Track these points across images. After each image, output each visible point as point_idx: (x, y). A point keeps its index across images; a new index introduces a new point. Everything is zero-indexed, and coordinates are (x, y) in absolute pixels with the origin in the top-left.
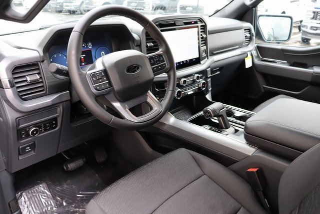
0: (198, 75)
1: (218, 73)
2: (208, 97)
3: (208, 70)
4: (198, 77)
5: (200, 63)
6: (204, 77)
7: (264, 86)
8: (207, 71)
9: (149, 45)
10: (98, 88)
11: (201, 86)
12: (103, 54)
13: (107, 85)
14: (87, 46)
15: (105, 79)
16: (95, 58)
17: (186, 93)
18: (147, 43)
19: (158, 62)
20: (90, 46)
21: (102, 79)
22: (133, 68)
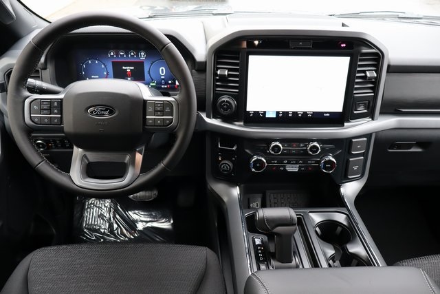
1: (416, 150)
3: (354, 140)
4: (315, 147)
9: (219, 72)
10: (36, 120)
11: (322, 165)
12: (162, 70)
13: (56, 121)
14: (137, 55)
15: (56, 111)
16: (149, 73)
17: (282, 166)
18: (218, 69)
19: (159, 113)
20: (142, 56)
21: (50, 110)
22: (102, 110)
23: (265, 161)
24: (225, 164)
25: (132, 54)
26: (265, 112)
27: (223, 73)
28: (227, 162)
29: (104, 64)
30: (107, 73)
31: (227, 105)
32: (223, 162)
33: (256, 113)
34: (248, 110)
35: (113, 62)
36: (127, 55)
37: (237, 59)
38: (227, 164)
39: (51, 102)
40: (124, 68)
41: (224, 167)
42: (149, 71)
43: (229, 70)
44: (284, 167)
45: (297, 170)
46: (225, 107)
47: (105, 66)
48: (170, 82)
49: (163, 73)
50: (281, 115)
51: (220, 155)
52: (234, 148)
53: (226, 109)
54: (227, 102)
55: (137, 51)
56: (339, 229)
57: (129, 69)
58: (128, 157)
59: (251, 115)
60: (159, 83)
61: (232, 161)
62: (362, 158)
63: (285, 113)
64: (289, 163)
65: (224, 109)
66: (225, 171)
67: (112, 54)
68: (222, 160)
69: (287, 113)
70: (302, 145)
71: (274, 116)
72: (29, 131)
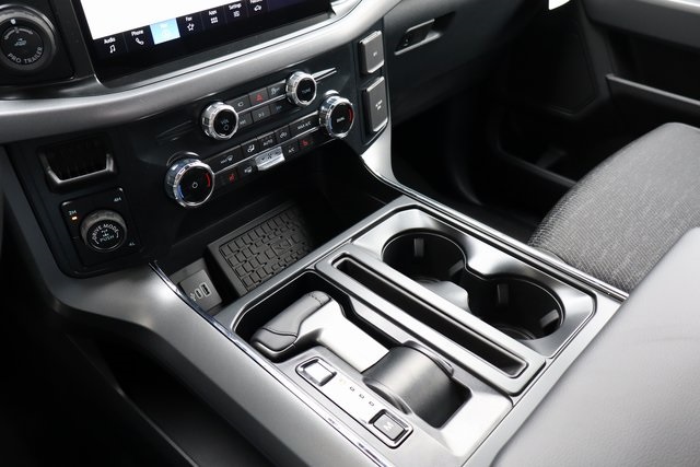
0: (302, 76)
1: (433, 37)
2: (377, 158)
3: (365, 41)
4: (305, 84)
5: (329, 11)
6: (346, 79)
7: (611, 77)
8: (361, 47)
11: (328, 124)
17: (246, 165)
23: (206, 166)
24: (101, 223)
26: (147, 29)
28: (103, 217)
31: (23, 35)
32: (90, 223)
33: (124, 39)
34: (96, 35)
38: (104, 224)
41: (100, 235)
44: (252, 164)
45: (281, 158)
46: (21, 43)
50: (191, 27)
51: (69, 208)
52: (110, 167)
53: (28, 51)
54: (21, 23)
56: (418, 244)
59: (113, 49)
61: (116, 209)
62: (382, 79)
63: (201, 18)
64: (260, 148)
65: (18, 52)
68: (83, 218)
69: (205, 13)
70: (274, 91)
71: (173, 33)
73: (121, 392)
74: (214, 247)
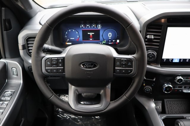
9: (148, 37)
10: (49, 71)
12: (110, 34)
13: (60, 71)
14: (96, 26)
15: (60, 65)
16: (102, 36)
17: (181, 90)
18: (147, 35)
19: (124, 66)
20: (99, 27)
21: (57, 65)
22: (89, 65)
23: (172, 87)
24: (148, 88)
25: (94, 26)
26: (173, 59)
27: (150, 37)
29: (78, 32)
30: (79, 36)
31: (152, 56)
32: (146, 87)
33: (168, 60)
34: (163, 58)
35: (82, 30)
36: (91, 26)
37: (161, 29)
39: (58, 59)
40: (88, 33)
41: (147, 90)
42: (102, 35)
43: (154, 35)
46: (151, 57)
47: (78, 33)
48: (114, 41)
49: (110, 36)
50: (182, 61)
51: (144, 83)
52: (154, 80)
54: (152, 54)
55: (97, 24)
57: (91, 34)
58: (102, 91)
59: (165, 61)
60: (108, 42)
61: (152, 87)
64: (185, 88)
66: (148, 92)
67: (82, 26)
68: (146, 85)
69: (186, 60)
71: (178, 61)
72: (45, 78)
73: (134, 116)
74: (165, 100)
